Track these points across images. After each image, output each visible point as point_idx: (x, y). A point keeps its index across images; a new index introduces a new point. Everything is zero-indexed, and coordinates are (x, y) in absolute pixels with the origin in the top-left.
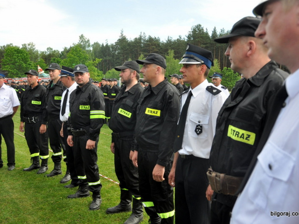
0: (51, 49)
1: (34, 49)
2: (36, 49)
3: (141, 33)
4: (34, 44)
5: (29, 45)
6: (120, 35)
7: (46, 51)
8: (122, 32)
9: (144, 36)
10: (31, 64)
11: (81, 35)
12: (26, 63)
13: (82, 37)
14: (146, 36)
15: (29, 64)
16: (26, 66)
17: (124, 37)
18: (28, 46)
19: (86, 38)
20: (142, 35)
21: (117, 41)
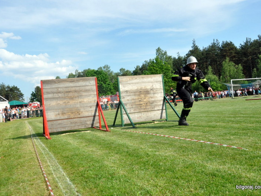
0: (124, 70)
1: (109, 71)
2: (111, 71)
3: (214, 40)
4: (108, 67)
5: (104, 67)
6: (192, 46)
7: (119, 72)
8: (194, 42)
9: (217, 43)
10: (110, 84)
11: (158, 48)
12: (105, 84)
13: (158, 50)
14: (219, 43)
15: (109, 84)
16: (106, 86)
17: (196, 48)
18: (104, 69)
19: (163, 51)
20: (215, 42)
21: (188, 53)
